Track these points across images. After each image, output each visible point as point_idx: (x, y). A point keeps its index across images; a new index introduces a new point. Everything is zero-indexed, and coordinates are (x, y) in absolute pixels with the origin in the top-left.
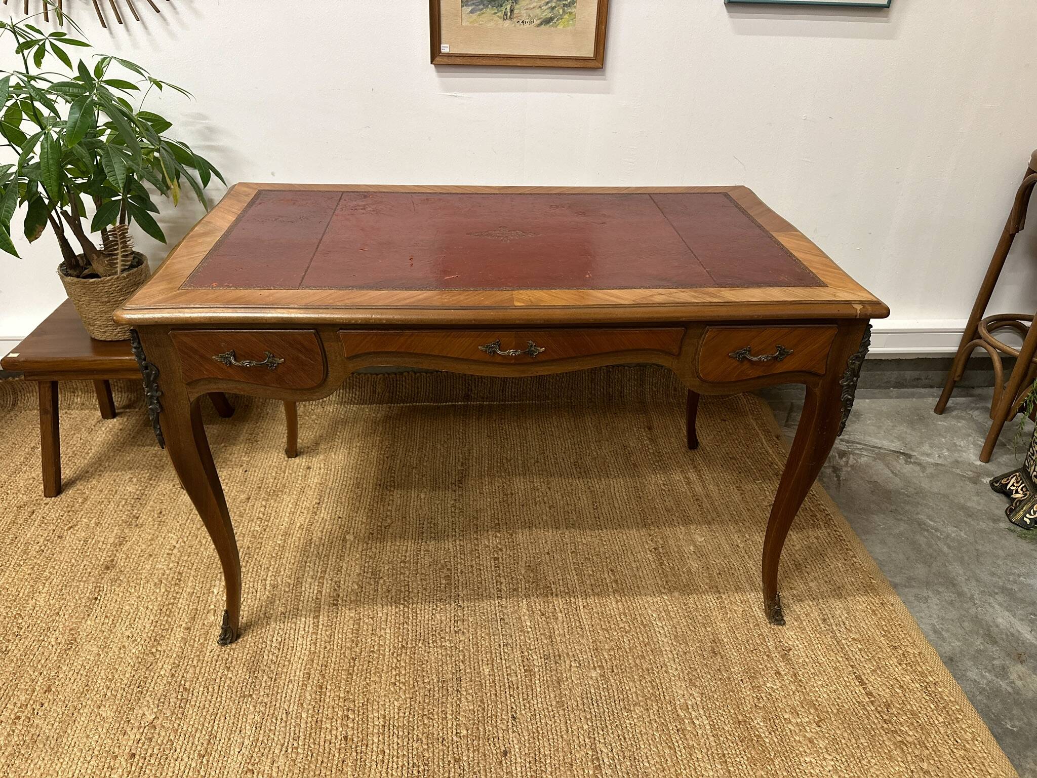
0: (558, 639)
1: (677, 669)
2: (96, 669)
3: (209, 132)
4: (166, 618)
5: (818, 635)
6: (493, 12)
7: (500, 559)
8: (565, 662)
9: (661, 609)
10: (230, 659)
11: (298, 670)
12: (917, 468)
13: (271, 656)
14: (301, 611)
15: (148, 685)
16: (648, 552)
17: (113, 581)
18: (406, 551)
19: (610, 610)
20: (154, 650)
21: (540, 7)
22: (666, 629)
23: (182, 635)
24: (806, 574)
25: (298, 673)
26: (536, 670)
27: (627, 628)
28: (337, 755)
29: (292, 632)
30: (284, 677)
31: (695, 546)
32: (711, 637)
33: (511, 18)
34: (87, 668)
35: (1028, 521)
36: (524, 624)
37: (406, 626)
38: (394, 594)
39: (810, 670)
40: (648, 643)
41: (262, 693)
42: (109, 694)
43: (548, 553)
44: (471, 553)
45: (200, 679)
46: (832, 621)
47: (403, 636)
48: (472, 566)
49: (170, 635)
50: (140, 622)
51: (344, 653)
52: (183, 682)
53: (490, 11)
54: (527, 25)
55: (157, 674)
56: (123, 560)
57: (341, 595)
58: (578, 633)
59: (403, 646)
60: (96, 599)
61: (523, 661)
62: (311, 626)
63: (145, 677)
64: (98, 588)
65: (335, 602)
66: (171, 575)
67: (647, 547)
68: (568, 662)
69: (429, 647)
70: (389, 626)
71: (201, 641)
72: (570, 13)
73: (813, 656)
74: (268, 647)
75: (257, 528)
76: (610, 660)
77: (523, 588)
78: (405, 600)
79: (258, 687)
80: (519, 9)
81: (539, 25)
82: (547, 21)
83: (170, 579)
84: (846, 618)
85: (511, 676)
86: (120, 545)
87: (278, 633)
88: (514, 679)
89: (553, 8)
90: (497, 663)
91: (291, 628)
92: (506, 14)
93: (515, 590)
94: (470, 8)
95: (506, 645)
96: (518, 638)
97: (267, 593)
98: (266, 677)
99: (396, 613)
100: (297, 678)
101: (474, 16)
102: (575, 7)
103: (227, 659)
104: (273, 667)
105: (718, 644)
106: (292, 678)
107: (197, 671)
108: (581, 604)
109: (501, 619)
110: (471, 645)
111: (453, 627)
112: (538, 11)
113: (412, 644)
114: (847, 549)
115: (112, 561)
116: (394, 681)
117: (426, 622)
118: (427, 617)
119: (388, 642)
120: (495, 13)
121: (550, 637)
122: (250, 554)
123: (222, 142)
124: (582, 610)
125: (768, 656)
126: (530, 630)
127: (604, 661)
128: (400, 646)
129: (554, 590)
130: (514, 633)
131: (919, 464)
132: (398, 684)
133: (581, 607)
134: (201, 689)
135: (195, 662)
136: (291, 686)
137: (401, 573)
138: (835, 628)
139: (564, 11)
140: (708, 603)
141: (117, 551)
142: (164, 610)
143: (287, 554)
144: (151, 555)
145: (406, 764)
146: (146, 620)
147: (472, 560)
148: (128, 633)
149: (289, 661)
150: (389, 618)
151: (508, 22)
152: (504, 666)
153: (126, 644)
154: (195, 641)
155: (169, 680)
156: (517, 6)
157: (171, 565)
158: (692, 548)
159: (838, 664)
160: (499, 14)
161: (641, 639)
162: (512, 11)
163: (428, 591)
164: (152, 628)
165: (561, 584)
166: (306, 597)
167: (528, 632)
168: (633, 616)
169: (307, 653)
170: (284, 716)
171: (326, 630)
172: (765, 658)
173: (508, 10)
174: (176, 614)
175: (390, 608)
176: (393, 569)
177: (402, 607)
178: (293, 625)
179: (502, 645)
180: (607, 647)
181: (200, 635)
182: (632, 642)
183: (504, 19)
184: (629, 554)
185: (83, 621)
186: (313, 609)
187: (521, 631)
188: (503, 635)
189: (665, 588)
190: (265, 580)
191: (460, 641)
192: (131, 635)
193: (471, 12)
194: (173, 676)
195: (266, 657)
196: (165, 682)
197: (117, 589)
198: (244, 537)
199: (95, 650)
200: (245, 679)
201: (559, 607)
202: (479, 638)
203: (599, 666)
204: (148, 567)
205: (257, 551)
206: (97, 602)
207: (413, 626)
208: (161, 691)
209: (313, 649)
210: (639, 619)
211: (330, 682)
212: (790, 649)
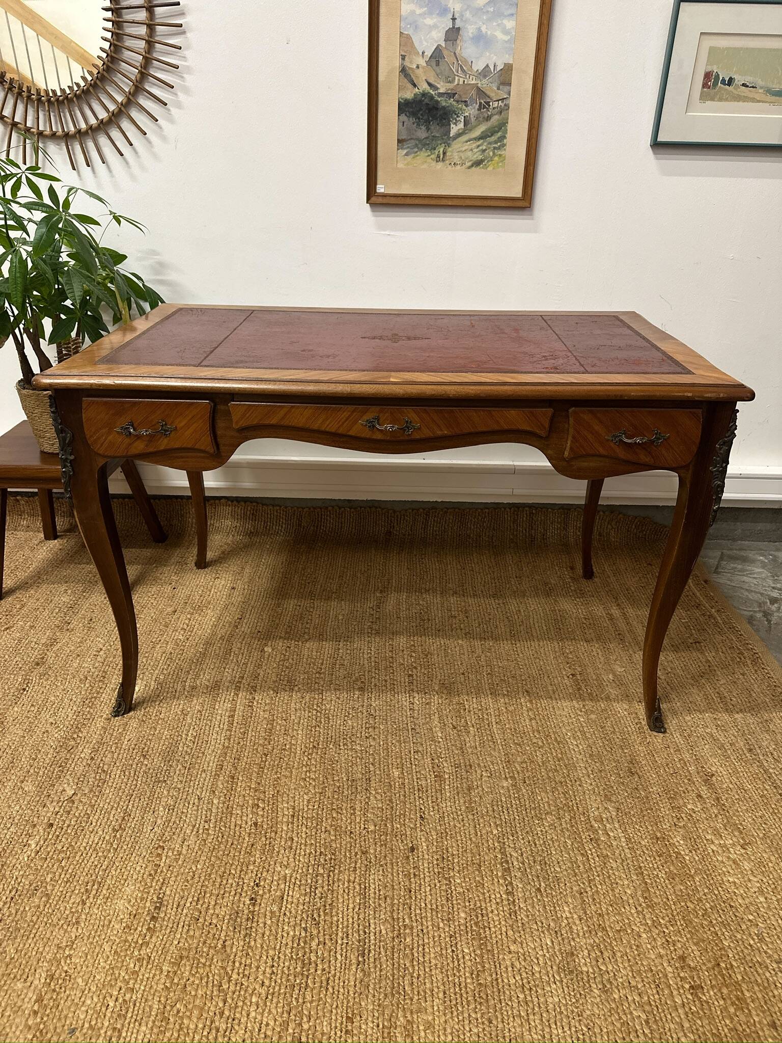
0: (470, 750)
1: (591, 784)
2: (21, 750)
3: (161, 267)
4: (88, 709)
5: (743, 764)
6: (427, 155)
7: (414, 676)
8: (476, 772)
9: (576, 730)
10: (146, 749)
11: (212, 762)
13: (185, 748)
14: (217, 710)
15: (68, 766)
16: (566, 678)
17: (41, 675)
18: (322, 664)
19: (523, 727)
20: (75, 736)
21: (472, 150)
22: (581, 747)
23: (102, 724)
24: (731, 707)
25: (211, 764)
26: (447, 776)
27: (540, 744)
28: (247, 839)
29: (207, 728)
30: (197, 767)
31: (615, 675)
32: (628, 758)
33: (443, 160)
34: (13, 747)
36: (435, 735)
37: (318, 729)
38: (307, 700)
39: (734, 796)
40: (562, 759)
41: (176, 780)
42: (32, 771)
43: (463, 674)
44: (385, 669)
45: (118, 764)
46: (759, 751)
47: (315, 737)
48: (386, 681)
49: (91, 724)
50: (64, 711)
51: (257, 749)
52: (101, 765)
53: (423, 154)
54: (458, 167)
55: (77, 757)
56: (53, 659)
57: (257, 698)
58: (490, 747)
59: (314, 747)
60: (24, 690)
61: (433, 767)
62: (226, 723)
63: (66, 759)
64: (27, 681)
65: (251, 704)
66: (96, 673)
67: (564, 673)
68: (479, 772)
69: (340, 749)
70: (301, 728)
71: (120, 731)
72: (500, 155)
73: (738, 783)
74: (184, 740)
75: (181, 637)
76: (523, 771)
77: (436, 702)
78: (317, 706)
79: (172, 774)
80: (452, 152)
81: (469, 167)
82: (478, 163)
83: (95, 676)
84: (774, 749)
85: (421, 780)
86: (51, 645)
87: (194, 728)
88: (424, 782)
89: (484, 151)
90: (407, 768)
91: (206, 724)
92: (438, 156)
93: (427, 704)
94: (405, 151)
95: (416, 752)
96: (428, 747)
97: (186, 693)
98: (180, 766)
99: (309, 717)
100: (210, 768)
101: (409, 158)
102: (505, 150)
103: (144, 748)
104: (187, 757)
105: (636, 765)
106: (205, 768)
107: (115, 757)
108: (493, 720)
109: (412, 729)
110: (381, 750)
111: (363, 733)
112: (470, 154)
113: (323, 745)
114: (775, 686)
115: (43, 658)
116: (304, 777)
117: (338, 727)
118: (339, 722)
119: (299, 742)
120: (429, 156)
121: (462, 748)
122: (171, 659)
123: (172, 276)
124: (495, 726)
125: (689, 780)
126: (441, 740)
127: (515, 772)
128: (311, 746)
129: (467, 707)
130: (425, 742)
132: (308, 780)
133: (494, 723)
134: (119, 772)
135: (113, 749)
136: (204, 775)
137: (316, 683)
138: (762, 758)
139: (494, 153)
140: (626, 727)
141: (48, 650)
142: (87, 702)
143: (207, 661)
144: (78, 655)
145: (313, 852)
146: (69, 710)
147: (386, 676)
148: (51, 720)
149: (203, 753)
150: (302, 721)
151: (440, 164)
152: (414, 771)
153: (49, 730)
154: (114, 730)
155: (89, 762)
156: (450, 149)
157: (97, 665)
158: (611, 676)
159: (765, 792)
160: (433, 156)
161: (555, 754)
162: (444, 153)
163: (341, 700)
164: (75, 717)
165: (474, 701)
166: (223, 698)
167: (439, 742)
168: (547, 733)
169: (221, 747)
170: (196, 801)
171: (241, 728)
172: (686, 781)
173: (441, 153)
174: (98, 706)
175: (303, 712)
176: (308, 679)
177: (314, 712)
178: (208, 722)
179: (412, 752)
180: (519, 759)
181: (119, 726)
182: (545, 756)
183: (437, 162)
184: (546, 677)
185: (11, 708)
186: (229, 709)
187: (432, 741)
188: (413, 743)
189: (581, 711)
190: (185, 682)
191: (371, 746)
192: (54, 722)
193: (406, 155)
194: (92, 759)
195: (181, 749)
196: (85, 764)
197: (45, 683)
198: (167, 644)
199: (20, 733)
200: (160, 766)
201: (471, 722)
202: (390, 744)
203: (511, 777)
204: (75, 665)
205: (179, 656)
206: (25, 692)
207: (325, 729)
208: (80, 772)
209: (226, 744)
210: (553, 736)
211: (241, 774)
212: (713, 775)
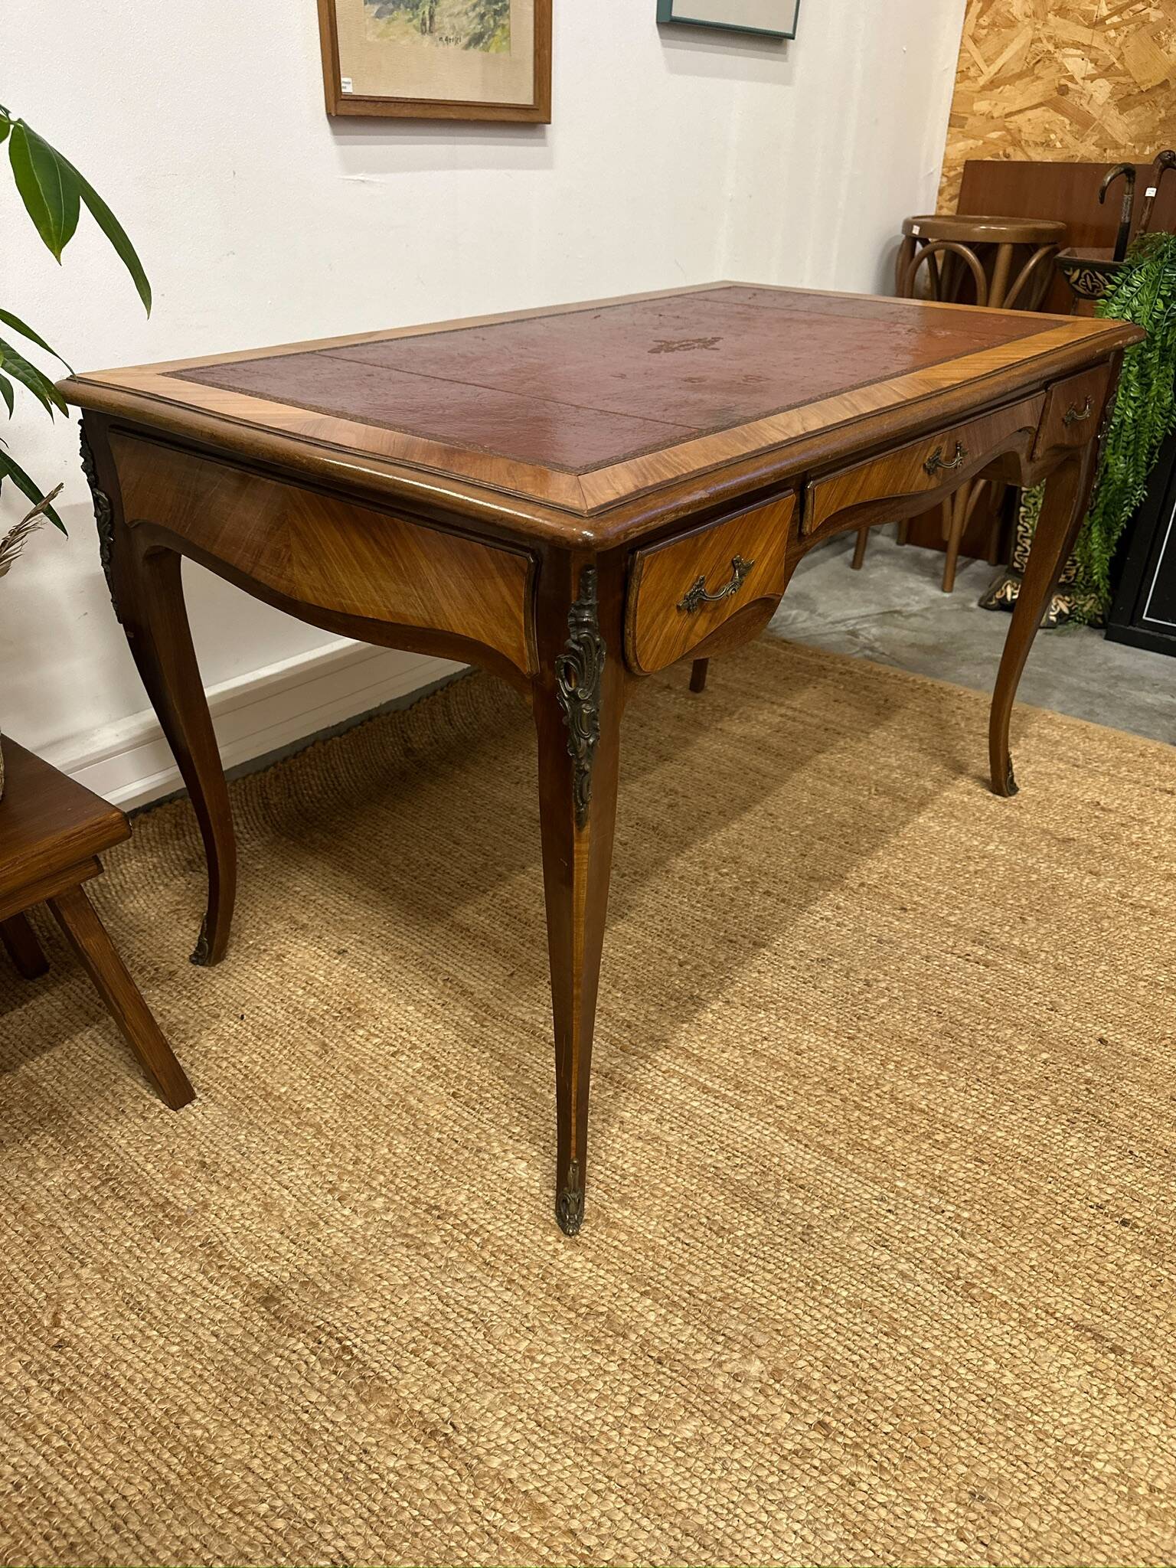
6: (407, 17)
12: (919, 619)
21: (466, 13)
33: (431, 32)
35: (1054, 619)
50: (485, 1305)
53: (402, 15)
54: (452, 44)
56: (276, 1269)
72: (503, 27)
80: (441, 14)
81: (467, 47)
85: (986, 979)
86: (220, 1257)
87: (700, 1143)
88: (991, 979)
89: (482, 17)
90: (954, 979)
91: (702, 1125)
92: (424, 24)
94: (376, 8)
95: (927, 959)
101: (382, 23)
102: (509, 17)
112: (464, 20)
115: (254, 1285)
120: (410, 20)
131: (915, 615)
139: (495, 22)
151: (427, 38)
156: (438, 9)
160: (416, 22)
173: (427, 16)
181: (607, 1235)
183: (423, 33)
193: (379, 15)
